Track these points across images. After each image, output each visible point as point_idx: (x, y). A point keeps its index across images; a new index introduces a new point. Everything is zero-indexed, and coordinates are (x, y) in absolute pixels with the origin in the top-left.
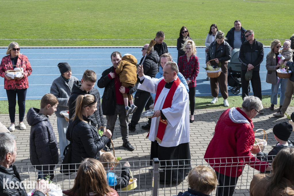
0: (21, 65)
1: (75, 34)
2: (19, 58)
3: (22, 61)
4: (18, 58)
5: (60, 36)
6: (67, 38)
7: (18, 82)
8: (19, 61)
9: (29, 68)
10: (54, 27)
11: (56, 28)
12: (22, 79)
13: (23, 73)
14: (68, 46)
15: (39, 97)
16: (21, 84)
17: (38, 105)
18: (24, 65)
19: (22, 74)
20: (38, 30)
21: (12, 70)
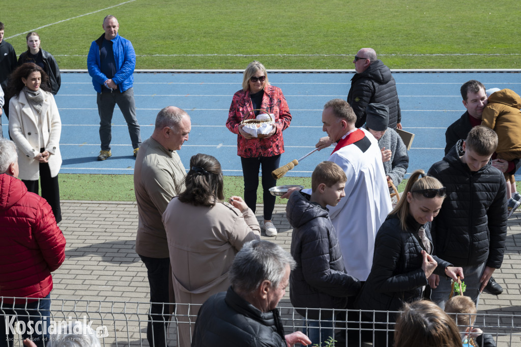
0: (271, 108)
2: (266, 94)
3: (271, 100)
4: (265, 94)
5: (345, 48)
7: (265, 142)
8: (266, 100)
9: (286, 113)
10: (333, 30)
11: (336, 33)
12: (272, 136)
13: (275, 125)
16: (271, 147)
18: (276, 109)
19: (273, 127)
20: (300, 37)
21: (252, 120)
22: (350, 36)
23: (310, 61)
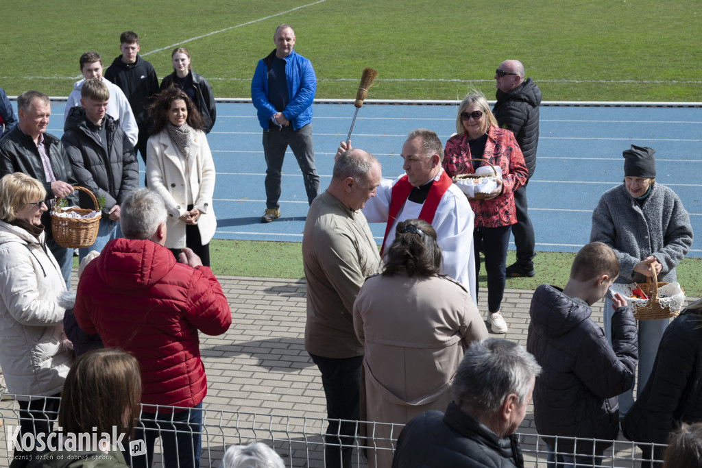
0: (496, 159)
1: (649, 67)
2: (491, 139)
3: (498, 147)
4: (488, 140)
5: (605, 72)
6: (623, 77)
7: (487, 207)
8: (489, 147)
9: (519, 166)
10: (588, 46)
11: (592, 49)
13: (501, 182)
14: (628, 101)
15: (543, 244)
16: (496, 213)
17: (540, 266)
18: (505, 159)
19: (498, 184)
20: (541, 56)
21: (470, 174)
22: (612, 55)
23: (555, 90)
